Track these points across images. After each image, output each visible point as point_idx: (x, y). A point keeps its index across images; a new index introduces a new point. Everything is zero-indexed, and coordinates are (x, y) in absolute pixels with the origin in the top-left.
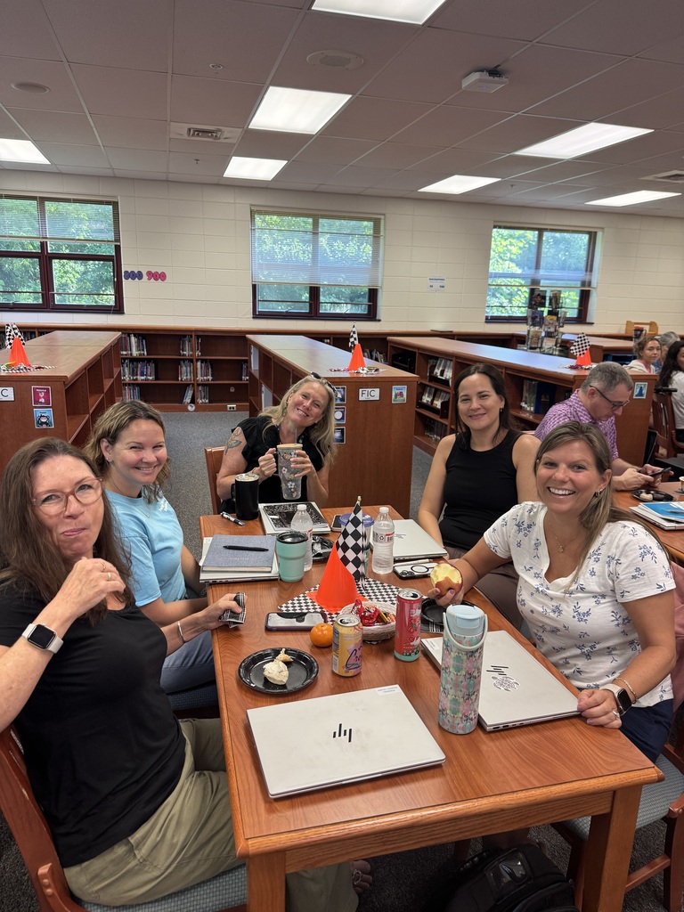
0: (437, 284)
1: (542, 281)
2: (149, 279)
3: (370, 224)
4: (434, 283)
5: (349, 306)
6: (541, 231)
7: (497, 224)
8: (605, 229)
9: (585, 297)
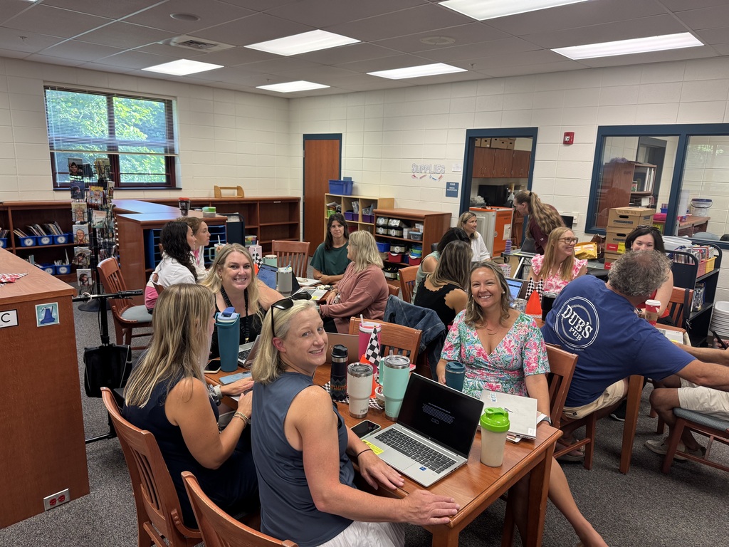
1: (120, 147)
6: (109, 96)
7: (47, 84)
8: (178, 98)
9: (170, 163)
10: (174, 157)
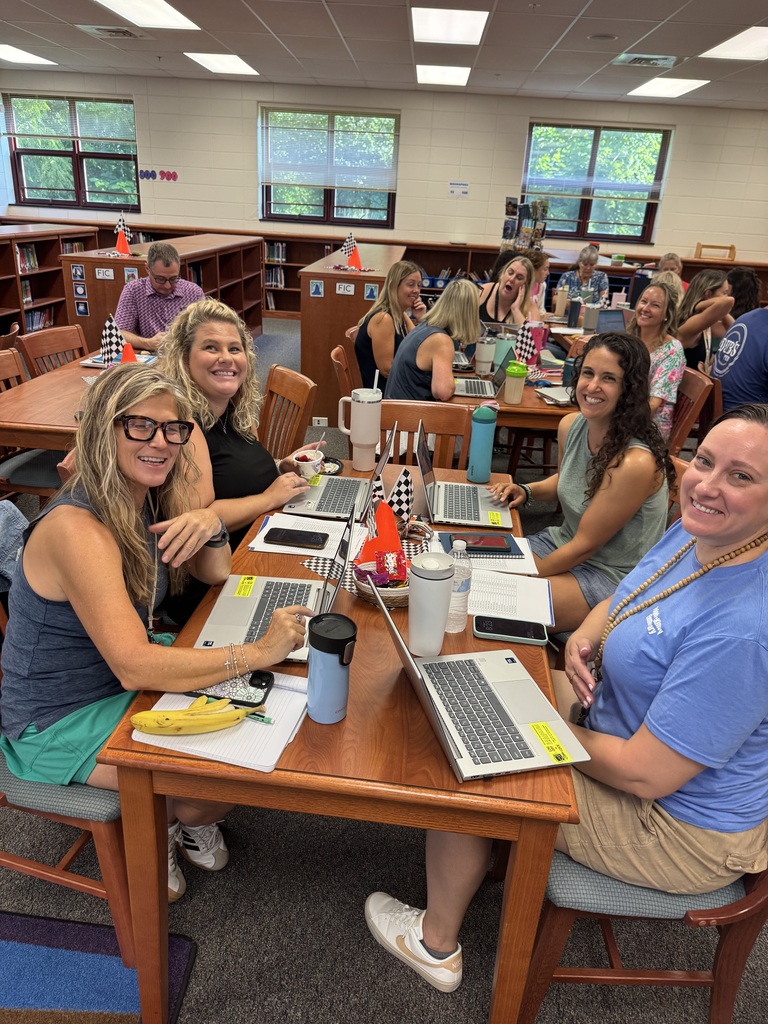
0: (458, 190)
1: (596, 191)
2: (162, 178)
3: (393, 121)
4: (455, 188)
5: (368, 211)
6: (597, 129)
7: (534, 121)
8: (677, 127)
9: (651, 211)
10: (657, 204)
